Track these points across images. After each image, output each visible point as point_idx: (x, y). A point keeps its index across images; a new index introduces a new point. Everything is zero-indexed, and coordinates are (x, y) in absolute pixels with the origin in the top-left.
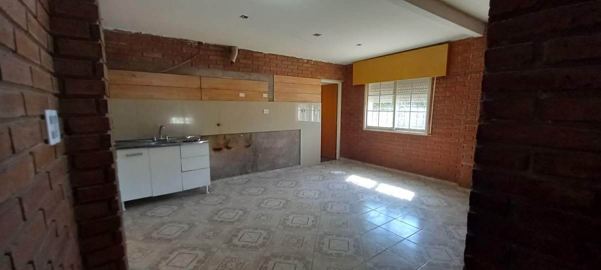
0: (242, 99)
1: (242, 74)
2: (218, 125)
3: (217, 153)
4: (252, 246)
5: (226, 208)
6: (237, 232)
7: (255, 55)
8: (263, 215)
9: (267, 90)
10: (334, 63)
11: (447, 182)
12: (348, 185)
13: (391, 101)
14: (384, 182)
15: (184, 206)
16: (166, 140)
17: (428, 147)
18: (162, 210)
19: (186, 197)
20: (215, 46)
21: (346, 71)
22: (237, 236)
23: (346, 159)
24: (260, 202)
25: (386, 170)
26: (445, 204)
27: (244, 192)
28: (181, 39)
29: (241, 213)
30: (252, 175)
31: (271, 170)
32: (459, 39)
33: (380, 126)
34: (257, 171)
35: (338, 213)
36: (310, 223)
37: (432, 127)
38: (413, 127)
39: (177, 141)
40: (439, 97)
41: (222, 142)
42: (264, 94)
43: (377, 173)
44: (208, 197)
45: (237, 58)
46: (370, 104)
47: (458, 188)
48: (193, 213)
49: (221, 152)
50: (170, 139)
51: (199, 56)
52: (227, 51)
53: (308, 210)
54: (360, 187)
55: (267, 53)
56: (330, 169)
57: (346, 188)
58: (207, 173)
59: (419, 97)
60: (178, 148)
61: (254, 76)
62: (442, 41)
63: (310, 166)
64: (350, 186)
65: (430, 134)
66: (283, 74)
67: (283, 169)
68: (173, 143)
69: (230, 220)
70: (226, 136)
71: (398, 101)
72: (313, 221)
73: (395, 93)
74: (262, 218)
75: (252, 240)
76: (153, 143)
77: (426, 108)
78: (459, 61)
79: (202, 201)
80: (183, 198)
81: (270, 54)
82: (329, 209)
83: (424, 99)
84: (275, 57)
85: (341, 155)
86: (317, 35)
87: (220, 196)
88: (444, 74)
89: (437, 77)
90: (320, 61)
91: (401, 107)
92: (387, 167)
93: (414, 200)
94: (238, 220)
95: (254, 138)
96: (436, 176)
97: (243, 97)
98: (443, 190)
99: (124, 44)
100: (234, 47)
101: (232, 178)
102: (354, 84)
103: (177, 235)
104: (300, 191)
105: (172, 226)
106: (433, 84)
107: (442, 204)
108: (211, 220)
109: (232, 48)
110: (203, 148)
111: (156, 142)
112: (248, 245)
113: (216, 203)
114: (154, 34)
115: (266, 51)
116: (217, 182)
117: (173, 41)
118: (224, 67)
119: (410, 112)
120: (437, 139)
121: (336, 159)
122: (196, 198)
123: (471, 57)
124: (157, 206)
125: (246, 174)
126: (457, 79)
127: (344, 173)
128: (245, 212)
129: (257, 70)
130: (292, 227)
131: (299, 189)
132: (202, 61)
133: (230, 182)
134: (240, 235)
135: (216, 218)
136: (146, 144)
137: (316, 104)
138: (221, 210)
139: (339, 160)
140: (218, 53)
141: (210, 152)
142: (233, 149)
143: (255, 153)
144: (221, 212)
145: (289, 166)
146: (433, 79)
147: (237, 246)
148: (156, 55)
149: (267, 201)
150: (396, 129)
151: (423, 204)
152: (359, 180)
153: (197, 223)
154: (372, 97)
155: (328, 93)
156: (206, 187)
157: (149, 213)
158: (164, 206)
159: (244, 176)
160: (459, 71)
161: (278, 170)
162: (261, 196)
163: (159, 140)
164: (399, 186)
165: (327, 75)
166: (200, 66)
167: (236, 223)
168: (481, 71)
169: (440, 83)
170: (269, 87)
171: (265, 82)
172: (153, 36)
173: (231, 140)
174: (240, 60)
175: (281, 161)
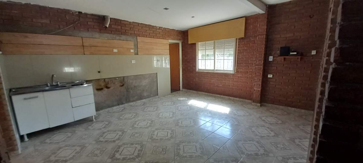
0: (115, 53)
1: (114, 36)
2: (99, 72)
3: (100, 92)
4: (130, 158)
5: (108, 131)
6: (118, 148)
7: (122, 22)
8: (136, 133)
9: (133, 47)
10: (176, 29)
11: (246, 100)
12: (190, 106)
13: (212, 53)
14: (211, 103)
15: (76, 132)
16: (58, 85)
17: (235, 80)
18: (58, 137)
19: (77, 125)
20: (92, 15)
21: (184, 34)
22: (118, 151)
23: (186, 90)
24: (134, 124)
25: (211, 95)
26: (248, 114)
27: (121, 117)
28: (65, 9)
29: (120, 133)
30: (126, 104)
31: (139, 100)
32: (251, 15)
33: (206, 69)
34: (129, 101)
35: (186, 126)
36: (169, 136)
37: (237, 68)
38: (226, 68)
39: (67, 85)
40: (240, 50)
41: (103, 84)
42: (131, 50)
43: (206, 98)
44: (95, 124)
45: (109, 24)
46: (200, 55)
47: (253, 103)
48: (84, 137)
49: (102, 91)
50: (61, 84)
51: (79, 22)
52: (103, 19)
53: (167, 126)
54: (197, 108)
55: (132, 21)
56: (177, 97)
57: (189, 109)
58: (93, 107)
59: (229, 50)
60: (68, 90)
61: (123, 37)
62: (241, 16)
63: (164, 96)
64: (191, 108)
65: (235, 73)
66: (143, 36)
67: (147, 99)
68: (63, 87)
69: (112, 140)
70: (106, 80)
71: (216, 53)
72: (171, 134)
73: (214, 48)
74: (135, 135)
75: (130, 154)
76: (47, 88)
77: (233, 57)
78: (251, 28)
79: (90, 127)
80: (75, 126)
81: (133, 22)
82: (180, 124)
83: (231, 51)
84: (137, 25)
85: (183, 88)
86: (166, 9)
87: (105, 122)
88: (243, 36)
89: (239, 38)
90: (167, 28)
91: (218, 57)
92: (211, 93)
93: (230, 113)
94: (118, 139)
95: (126, 80)
96: (240, 97)
97: (116, 52)
98: (244, 105)
99: (16, 12)
100: (107, 16)
101: (112, 108)
102: (189, 43)
103: (71, 156)
104: (159, 113)
105: (67, 149)
106: (236, 42)
107: (246, 114)
108: (98, 141)
109: (105, 17)
110: (88, 90)
111: (50, 87)
112: (127, 158)
113: (101, 128)
114: (41, 4)
115: (131, 20)
116: (101, 112)
117: (57, 11)
118: (100, 30)
119: (224, 59)
120: (239, 75)
121: (180, 90)
122: (85, 125)
123: (258, 26)
124: (54, 134)
125: (122, 105)
126: (250, 39)
127: (186, 99)
128: (123, 132)
129: (125, 33)
130: (157, 140)
131: (160, 112)
132: (82, 26)
133: (110, 111)
134: (121, 150)
135: (101, 139)
136: (41, 89)
137: (166, 56)
138: (105, 132)
139: (182, 90)
140: (94, 20)
141: (94, 92)
142: (112, 88)
143: (128, 90)
144: (106, 134)
145: (151, 97)
146: (237, 39)
147: (119, 159)
148: (44, 21)
149: (138, 122)
150: (216, 70)
151: (236, 115)
152: (196, 103)
153: (87, 145)
154: (201, 51)
155: (173, 48)
156: (92, 117)
157: (48, 141)
158: (60, 134)
159: (121, 106)
160: (251, 34)
161: (144, 100)
162: (133, 119)
163: (52, 86)
164: (220, 105)
165: (172, 37)
166: (81, 30)
167: (117, 142)
168: (264, 34)
169: (240, 42)
170: (135, 45)
171: (131, 42)
172: (40, 6)
173: (110, 82)
174: (112, 26)
175: (145, 94)
